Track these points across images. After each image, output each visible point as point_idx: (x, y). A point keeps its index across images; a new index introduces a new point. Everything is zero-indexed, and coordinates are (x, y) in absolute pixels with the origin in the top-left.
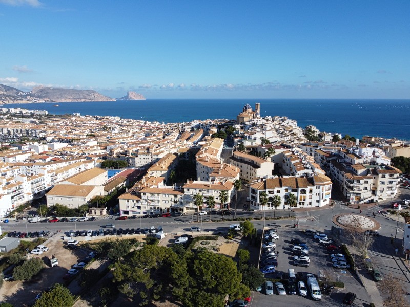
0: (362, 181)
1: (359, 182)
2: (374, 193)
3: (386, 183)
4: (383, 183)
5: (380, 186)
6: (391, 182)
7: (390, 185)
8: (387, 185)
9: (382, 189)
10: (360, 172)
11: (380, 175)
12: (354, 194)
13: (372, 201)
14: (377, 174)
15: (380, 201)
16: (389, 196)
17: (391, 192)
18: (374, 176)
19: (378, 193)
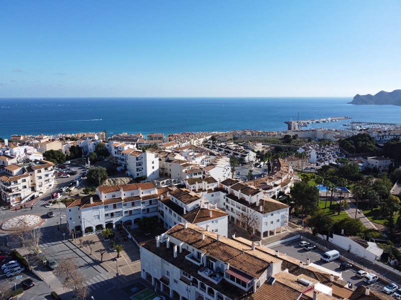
0: (19, 181)
1: (16, 182)
2: (33, 189)
3: (43, 177)
4: (40, 178)
5: (38, 182)
6: (47, 175)
7: (47, 178)
8: (44, 178)
9: (41, 184)
10: (15, 172)
11: (36, 171)
12: (14, 195)
13: (33, 198)
14: (33, 171)
15: (40, 195)
16: (47, 188)
17: (49, 184)
18: (31, 173)
19: (38, 188)
